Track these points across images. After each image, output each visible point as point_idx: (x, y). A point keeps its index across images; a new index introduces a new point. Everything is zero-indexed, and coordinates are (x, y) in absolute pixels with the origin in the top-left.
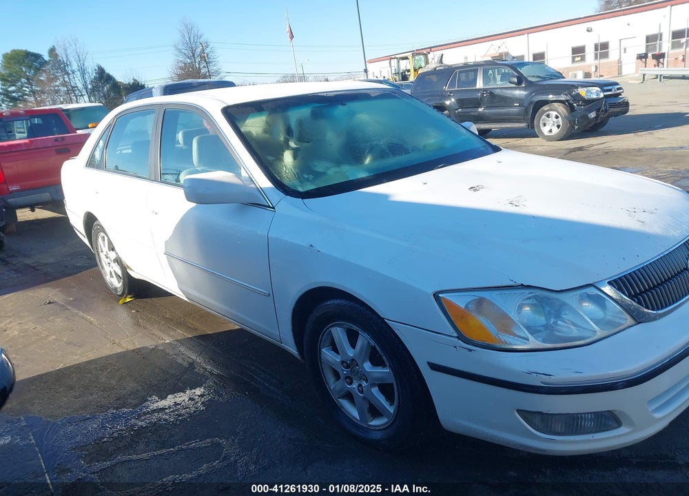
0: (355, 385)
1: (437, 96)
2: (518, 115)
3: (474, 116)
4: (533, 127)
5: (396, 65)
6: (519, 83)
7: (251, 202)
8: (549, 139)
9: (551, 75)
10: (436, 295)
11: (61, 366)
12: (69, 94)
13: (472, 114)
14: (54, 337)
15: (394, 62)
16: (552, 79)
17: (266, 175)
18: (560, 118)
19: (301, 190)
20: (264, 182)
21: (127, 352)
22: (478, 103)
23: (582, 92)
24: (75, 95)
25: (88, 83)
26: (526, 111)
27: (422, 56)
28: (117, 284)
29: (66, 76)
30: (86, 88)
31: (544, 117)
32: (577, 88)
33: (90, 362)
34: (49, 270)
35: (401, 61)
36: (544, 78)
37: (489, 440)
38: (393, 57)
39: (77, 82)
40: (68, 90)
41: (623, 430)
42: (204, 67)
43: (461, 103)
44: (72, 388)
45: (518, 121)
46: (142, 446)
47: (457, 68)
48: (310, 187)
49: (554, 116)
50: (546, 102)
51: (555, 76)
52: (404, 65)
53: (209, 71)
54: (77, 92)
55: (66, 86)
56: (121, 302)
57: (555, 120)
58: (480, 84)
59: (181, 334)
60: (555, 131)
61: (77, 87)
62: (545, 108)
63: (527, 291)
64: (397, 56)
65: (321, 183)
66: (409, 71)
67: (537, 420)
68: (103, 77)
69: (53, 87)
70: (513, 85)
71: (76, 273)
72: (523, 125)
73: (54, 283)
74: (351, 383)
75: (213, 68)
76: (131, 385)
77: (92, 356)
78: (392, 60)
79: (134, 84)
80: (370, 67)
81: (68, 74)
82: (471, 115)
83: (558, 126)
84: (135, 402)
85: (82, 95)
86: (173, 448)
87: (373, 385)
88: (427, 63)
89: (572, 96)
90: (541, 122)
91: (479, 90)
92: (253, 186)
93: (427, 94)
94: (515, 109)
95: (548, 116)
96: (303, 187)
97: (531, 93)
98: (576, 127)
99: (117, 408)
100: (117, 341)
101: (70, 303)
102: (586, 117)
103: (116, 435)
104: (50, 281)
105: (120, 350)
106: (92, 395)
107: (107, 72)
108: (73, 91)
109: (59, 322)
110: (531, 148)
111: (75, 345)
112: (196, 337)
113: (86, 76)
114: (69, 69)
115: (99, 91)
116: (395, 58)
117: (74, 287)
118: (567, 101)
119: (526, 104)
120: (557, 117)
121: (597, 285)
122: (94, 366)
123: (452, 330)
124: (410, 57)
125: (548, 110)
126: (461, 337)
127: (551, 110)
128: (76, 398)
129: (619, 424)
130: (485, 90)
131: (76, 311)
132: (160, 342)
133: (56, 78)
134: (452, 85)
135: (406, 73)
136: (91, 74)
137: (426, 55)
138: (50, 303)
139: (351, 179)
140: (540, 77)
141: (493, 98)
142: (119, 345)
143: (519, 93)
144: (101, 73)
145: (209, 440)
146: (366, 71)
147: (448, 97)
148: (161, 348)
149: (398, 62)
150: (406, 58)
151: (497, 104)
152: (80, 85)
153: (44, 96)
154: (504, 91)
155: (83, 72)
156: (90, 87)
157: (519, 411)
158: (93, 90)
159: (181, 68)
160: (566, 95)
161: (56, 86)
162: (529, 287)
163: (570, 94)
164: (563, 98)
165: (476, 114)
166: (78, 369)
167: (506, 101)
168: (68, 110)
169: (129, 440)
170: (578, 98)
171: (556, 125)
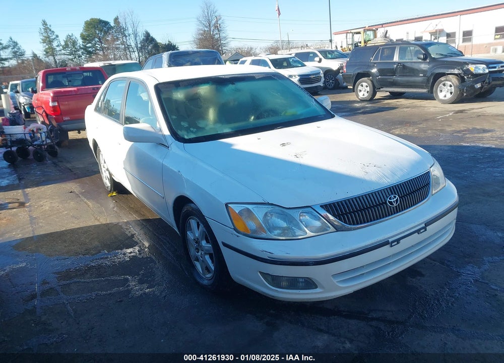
0: (199, 254)
1: (364, 66)
2: (422, 82)
3: (390, 82)
4: (432, 93)
5: (351, 37)
6: (425, 59)
7: (160, 143)
8: (444, 102)
9: (452, 54)
10: (226, 205)
11: (64, 229)
12: (125, 50)
13: (389, 80)
14: (66, 212)
15: (350, 36)
16: (452, 56)
17: (168, 128)
18: (453, 87)
19: (186, 137)
20: (166, 132)
21: (102, 224)
22: (393, 72)
23: (472, 68)
24: (129, 52)
25: (138, 43)
26: (428, 80)
27: (372, 32)
28: (108, 184)
29: (124, 38)
30: (137, 47)
31: (441, 85)
32: (468, 64)
33: (79, 228)
34: (78, 171)
35: (355, 35)
36: (446, 55)
37: (245, 285)
38: (349, 32)
39: (132, 42)
40: (125, 48)
41: (318, 290)
42: (217, 34)
43: (382, 72)
44: (65, 241)
45: (422, 87)
46: (88, 275)
47: (381, 46)
48: (192, 136)
49: (449, 85)
50: (443, 75)
51: (455, 54)
52: (357, 38)
53: (220, 37)
54: (131, 49)
55: (124, 45)
56: (109, 195)
57: (449, 88)
58: (396, 58)
59: (135, 217)
60: (449, 96)
61: (131, 46)
62: (443, 79)
63: (271, 206)
64: (352, 31)
65: (200, 134)
66: (360, 43)
67: (270, 279)
68: (149, 39)
69: (115, 45)
70: (420, 60)
71: (92, 175)
72: (425, 91)
73: (77, 180)
74: (198, 252)
75: (223, 35)
76: (96, 243)
77: (82, 225)
78: (348, 34)
79: (168, 44)
80: (335, 38)
81: (126, 36)
82: (387, 81)
83: (451, 93)
84: (94, 252)
85: (134, 52)
86: (103, 278)
87: (206, 254)
88: (375, 36)
89: (463, 71)
90: (439, 89)
91: (395, 63)
92: (161, 133)
93: (358, 64)
94: (420, 78)
95: (444, 85)
96: (188, 136)
97: (433, 67)
98: (465, 94)
99: (84, 255)
100: (98, 218)
101: (82, 193)
102: (473, 87)
103: (78, 268)
104: (75, 179)
105: (97, 223)
106: (74, 246)
107: (151, 35)
108: (128, 48)
109: (72, 204)
110: (426, 108)
111: (76, 218)
112: (143, 220)
113: (138, 38)
114: (126, 33)
115: (145, 49)
116: (351, 33)
117: (87, 184)
118: (459, 74)
119: (429, 74)
120: (451, 86)
121: (313, 207)
122: (81, 231)
123: (232, 225)
124: (362, 33)
125: (444, 81)
126: (235, 229)
127: (446, 80)
128: (65, 247)
129: (316, 287)
130: (399, 63)
131: (83, 198)
132: (121, 221)
133: (118, 39)
134: (376, 58)
135: (359, 44)
136: (141, 37)
137: (375, 32)
138: (71, 192)
139: (219, 133)
140: (442, 55)
141: (404, 69)
142: (98, 221)
143: (424, 66)
144: (148, 35)
145: (123, 276)
146: (331, 41)
147: (373, 67)
148: (120, 224)
149: (353, 36)
150: (359, 33)
151: (408, 74)
152: (133, 45)
153: (109, 51)
154: (413, 64)
155: (136, 35)
156: (139, 46)
157: (260, 272)
158: (141, 48)
159: (202, 35)
160: (459, 69)
161: (117, 44)
162: (272, 204)
163: (462, 69)
164: (456, 71)
165: (392, 80)
166: (72, 231)
167: (413, 72)
168: (114, 65)
169: (83, 272)
170: (468, 72)
171: (450, 92)
